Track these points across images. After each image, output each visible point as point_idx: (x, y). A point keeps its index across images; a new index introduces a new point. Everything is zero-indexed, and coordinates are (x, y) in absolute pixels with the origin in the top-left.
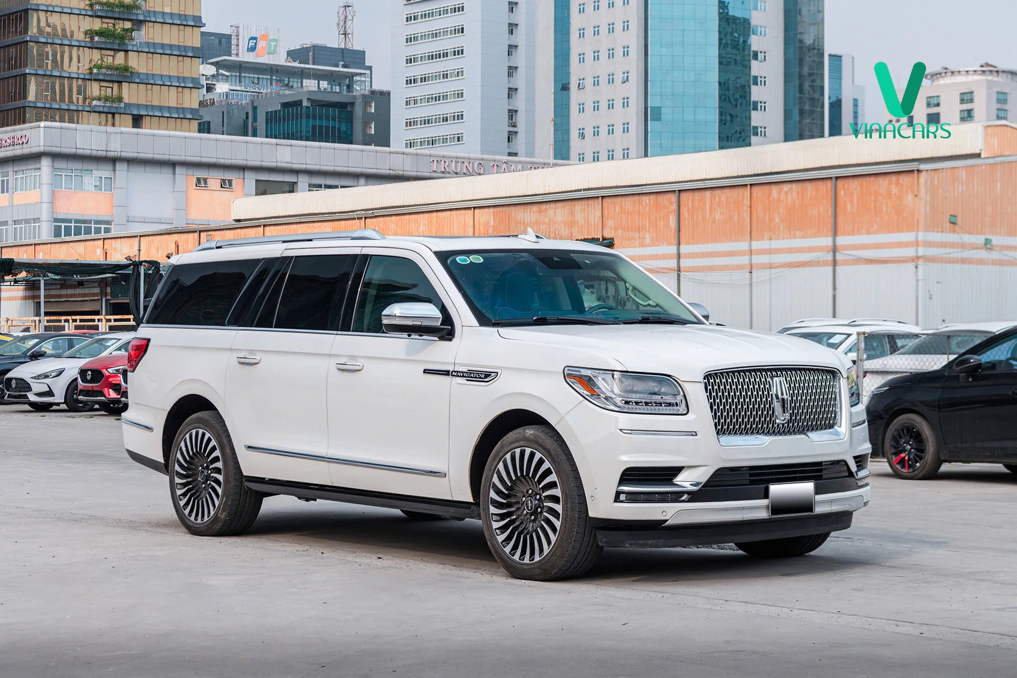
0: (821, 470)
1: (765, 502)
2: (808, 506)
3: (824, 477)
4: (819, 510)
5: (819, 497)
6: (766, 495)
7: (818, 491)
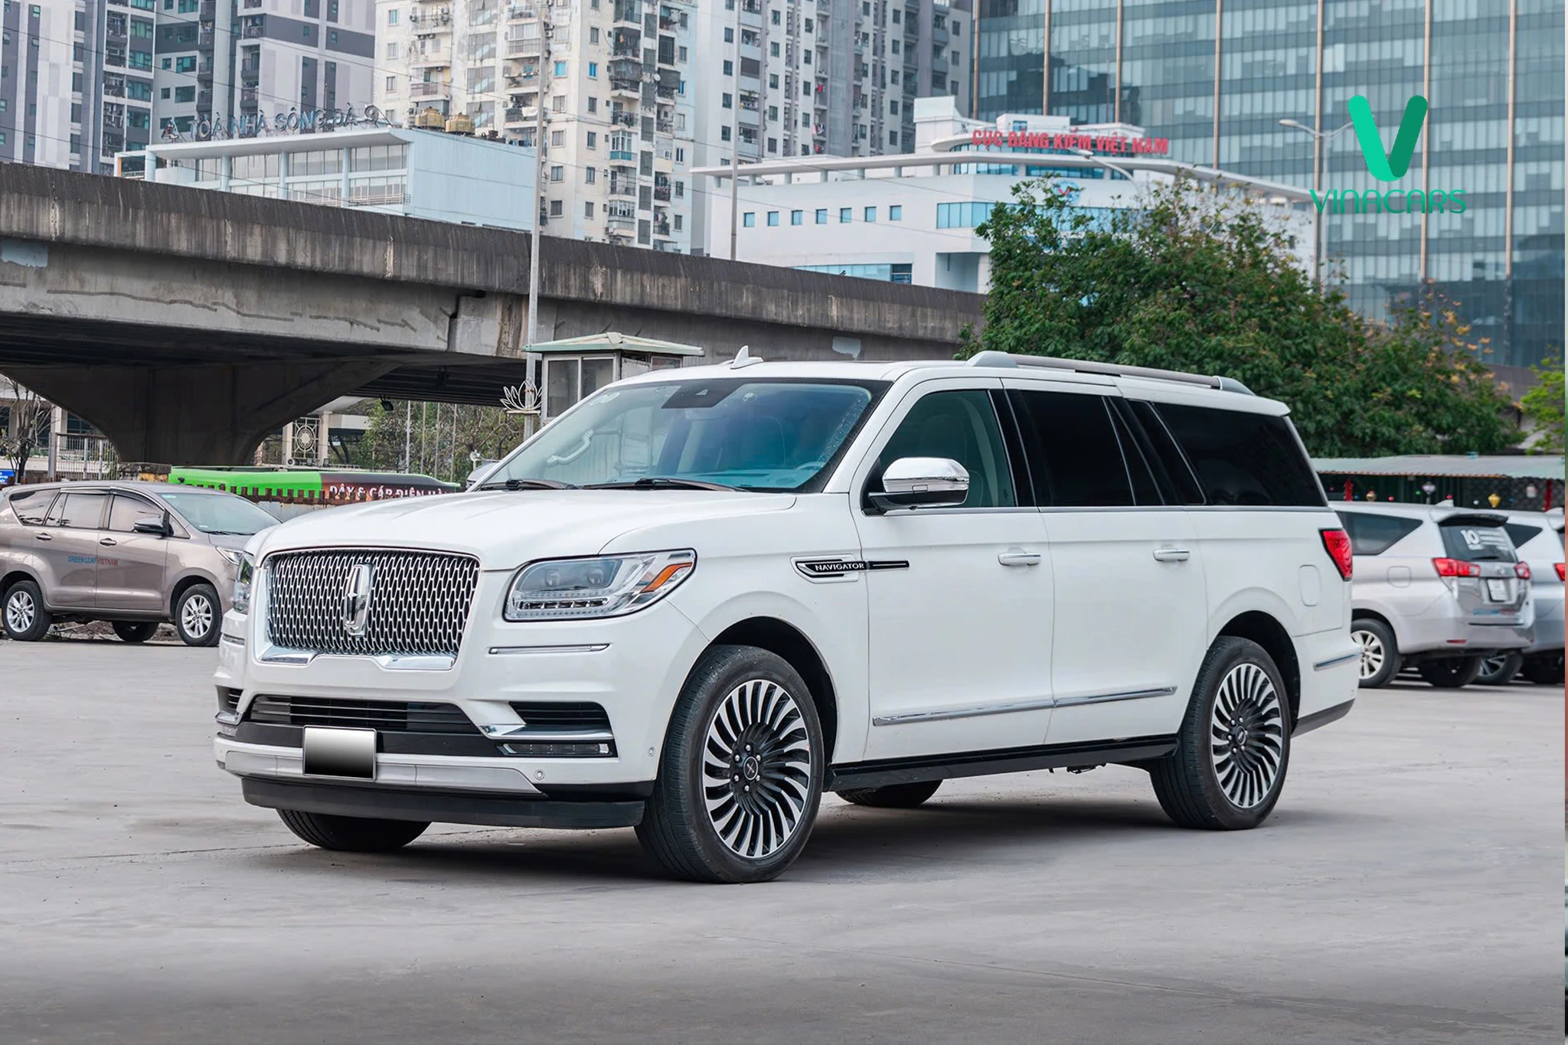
0: (404, 716)
1: (298, 752)
2: (365, 769)
3: (409, 726)
4: (385, 777)
5: (383, 757)
6: (297, 741)
7: (380, 747)
